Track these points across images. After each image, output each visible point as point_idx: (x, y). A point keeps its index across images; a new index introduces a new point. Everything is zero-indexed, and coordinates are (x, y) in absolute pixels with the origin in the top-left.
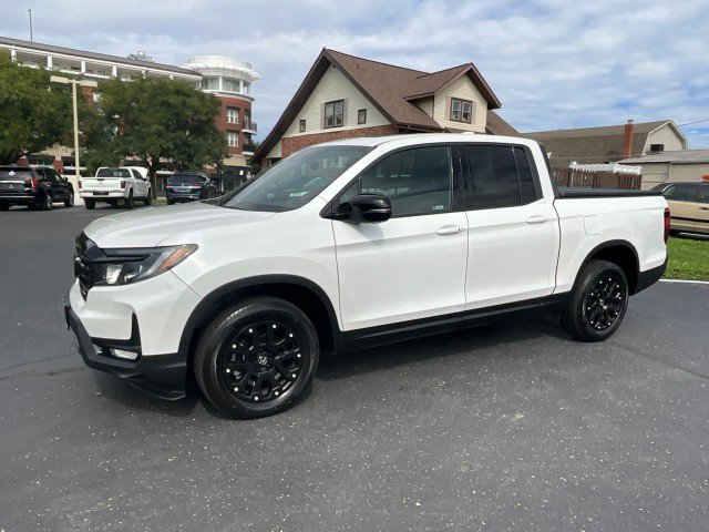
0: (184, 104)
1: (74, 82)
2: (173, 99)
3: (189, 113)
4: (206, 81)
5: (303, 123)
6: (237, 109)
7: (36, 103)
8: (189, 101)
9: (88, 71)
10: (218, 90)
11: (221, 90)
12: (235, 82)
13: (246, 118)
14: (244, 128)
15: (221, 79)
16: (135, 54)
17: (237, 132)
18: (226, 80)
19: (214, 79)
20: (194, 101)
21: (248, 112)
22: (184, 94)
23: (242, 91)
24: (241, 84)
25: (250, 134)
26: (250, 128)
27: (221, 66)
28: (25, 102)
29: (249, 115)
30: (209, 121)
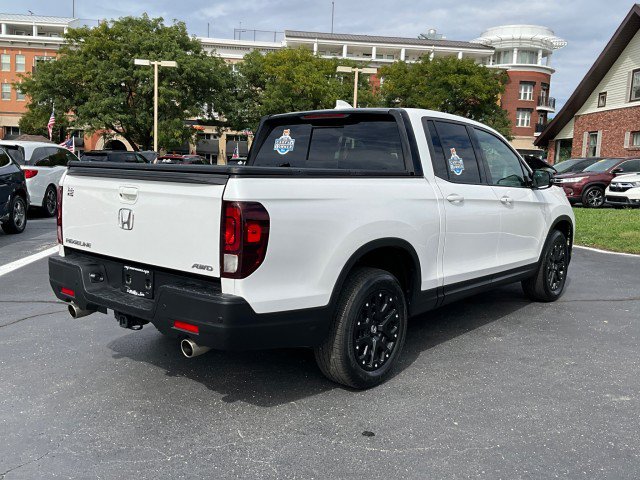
0: (464, 83)
1: (357, 70)
2: (452, 79)
3: (468, 93)
4: (498, 55)
5: (603, 96)
6: (533, 84)
7: (325, 93)
8: (470, 80)
9: (378, 56)
10: (512, 64)
11: (515, 63)
12: (533, 53)
13: (543, 93)
14: (539, 105)
15: (515, 52)
16: (426, 33)
17: (530, 110)
18: (522, 51)
19: (509, 51)
20: (476, 80)
21: (546, 87)
22: (466, 73)
23: (541, 62)
24: (540, 54)
25: (546, 112)
26: (546, 105)
27: (517, 36)
28: (315, 92)
29: (547, 91)
30: (491, 100)
